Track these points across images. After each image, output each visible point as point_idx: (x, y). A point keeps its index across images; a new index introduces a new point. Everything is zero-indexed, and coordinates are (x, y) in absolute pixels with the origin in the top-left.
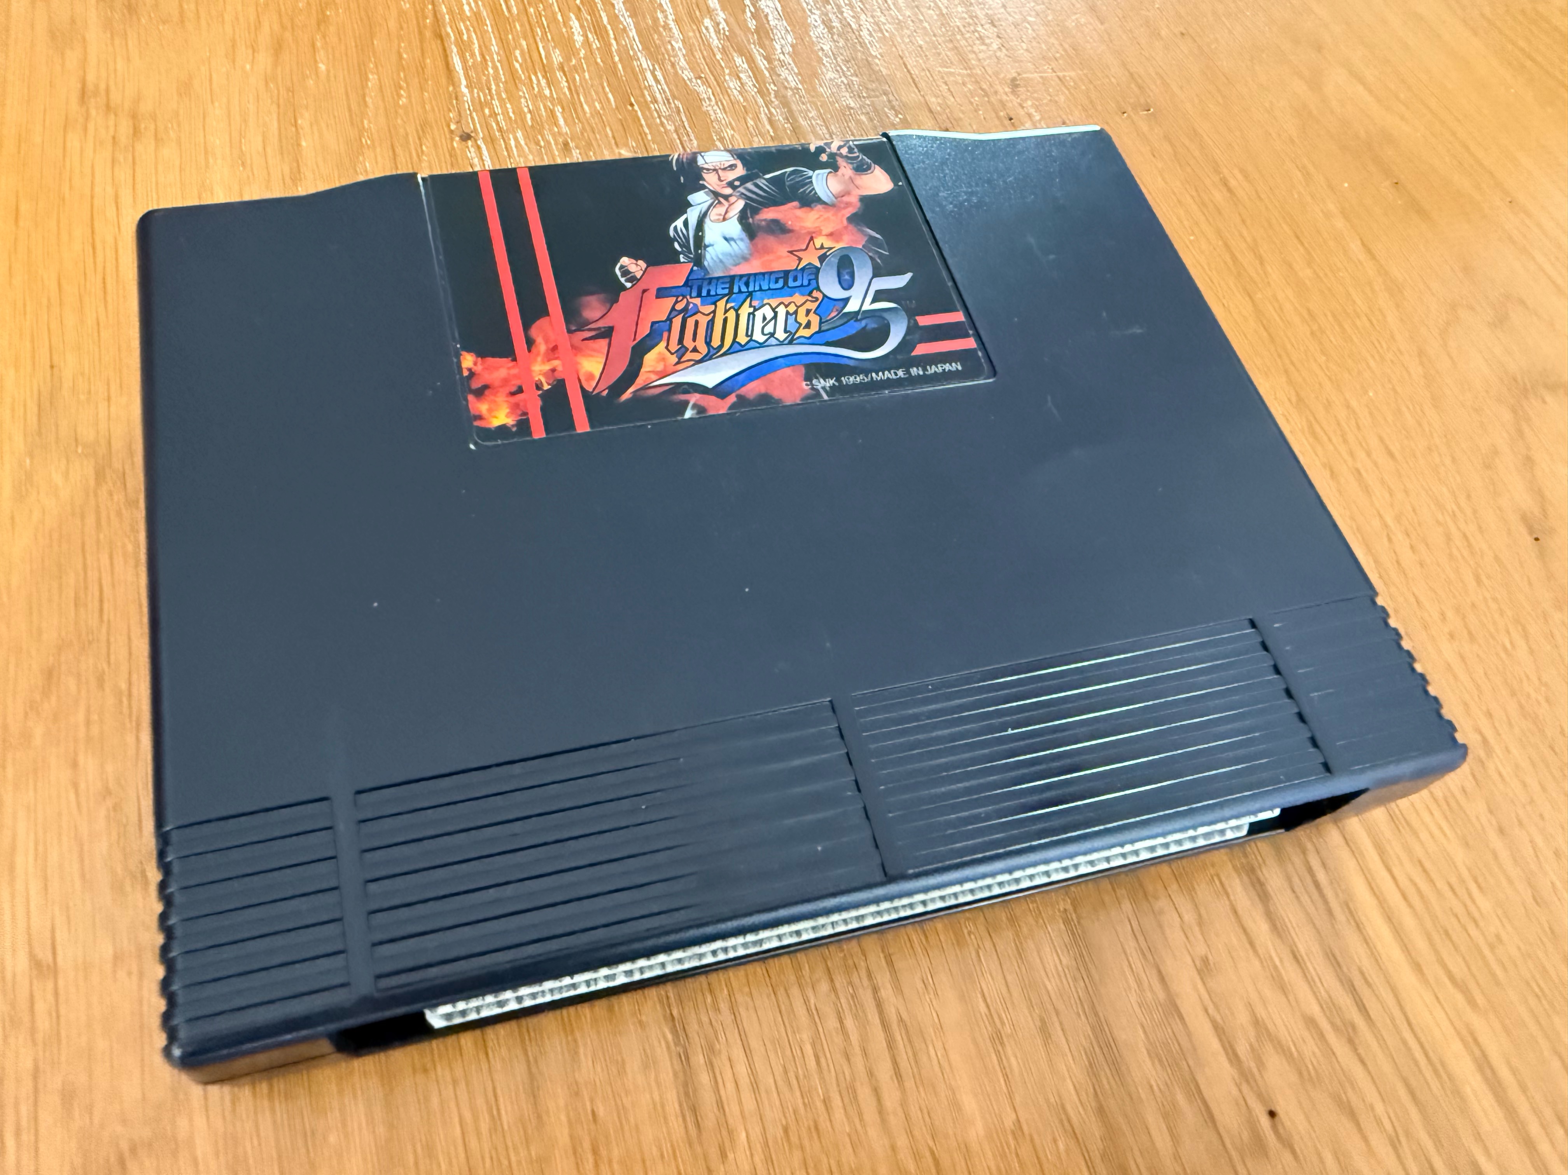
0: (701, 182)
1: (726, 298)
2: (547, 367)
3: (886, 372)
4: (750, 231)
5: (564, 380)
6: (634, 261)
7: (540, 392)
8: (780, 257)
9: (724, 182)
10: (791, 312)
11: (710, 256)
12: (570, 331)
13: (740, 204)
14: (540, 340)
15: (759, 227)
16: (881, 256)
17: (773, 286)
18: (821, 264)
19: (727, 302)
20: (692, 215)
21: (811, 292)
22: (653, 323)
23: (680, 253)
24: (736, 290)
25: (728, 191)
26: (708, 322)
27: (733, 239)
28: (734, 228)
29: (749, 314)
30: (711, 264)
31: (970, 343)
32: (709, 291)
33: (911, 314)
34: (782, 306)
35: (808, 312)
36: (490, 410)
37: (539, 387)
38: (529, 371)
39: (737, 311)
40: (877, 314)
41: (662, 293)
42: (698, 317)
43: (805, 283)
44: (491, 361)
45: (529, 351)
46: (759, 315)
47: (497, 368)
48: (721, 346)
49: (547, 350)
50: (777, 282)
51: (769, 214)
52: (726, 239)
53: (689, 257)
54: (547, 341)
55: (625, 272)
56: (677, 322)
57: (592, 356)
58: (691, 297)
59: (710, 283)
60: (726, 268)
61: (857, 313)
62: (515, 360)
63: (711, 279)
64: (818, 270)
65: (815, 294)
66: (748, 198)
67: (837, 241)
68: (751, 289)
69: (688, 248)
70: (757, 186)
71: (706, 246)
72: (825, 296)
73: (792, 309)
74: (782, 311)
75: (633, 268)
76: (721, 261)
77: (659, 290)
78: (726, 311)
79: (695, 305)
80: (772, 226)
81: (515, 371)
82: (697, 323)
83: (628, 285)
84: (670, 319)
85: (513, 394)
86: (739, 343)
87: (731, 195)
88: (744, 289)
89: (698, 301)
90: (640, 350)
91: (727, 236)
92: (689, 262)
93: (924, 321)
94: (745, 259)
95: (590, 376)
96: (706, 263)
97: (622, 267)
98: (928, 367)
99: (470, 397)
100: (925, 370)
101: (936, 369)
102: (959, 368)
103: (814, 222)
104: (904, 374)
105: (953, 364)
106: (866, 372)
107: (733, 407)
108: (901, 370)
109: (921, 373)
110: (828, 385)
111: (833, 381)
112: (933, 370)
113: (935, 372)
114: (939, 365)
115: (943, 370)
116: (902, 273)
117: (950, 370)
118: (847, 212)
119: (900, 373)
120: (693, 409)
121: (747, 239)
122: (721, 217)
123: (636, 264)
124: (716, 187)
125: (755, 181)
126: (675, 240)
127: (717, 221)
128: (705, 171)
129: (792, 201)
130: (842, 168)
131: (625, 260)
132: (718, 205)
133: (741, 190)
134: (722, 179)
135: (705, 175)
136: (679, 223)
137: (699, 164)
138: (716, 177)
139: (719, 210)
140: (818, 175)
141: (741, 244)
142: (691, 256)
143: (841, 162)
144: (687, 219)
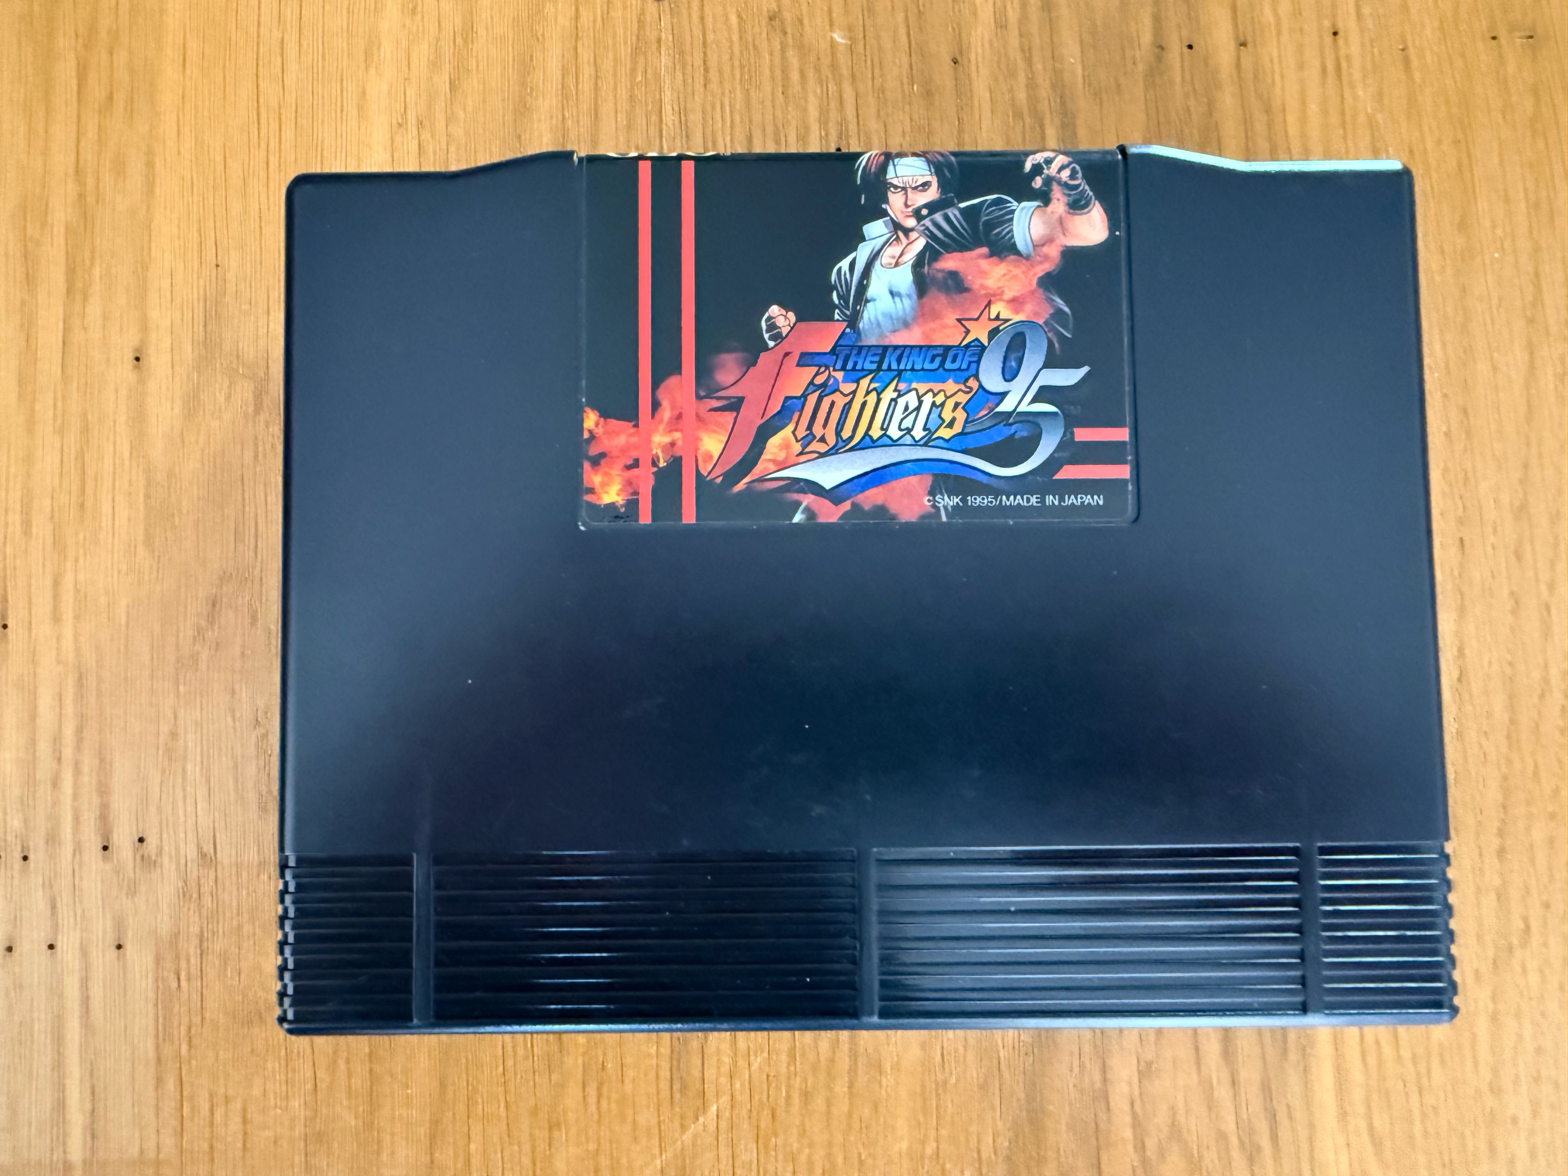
0: (884, 206)
1: (870, 377)
2: (667, 440)
3: (1019, 497)
4: (922, 283)
5: (681, 458)
6: (784, 313)
7: (655, 469)
8: (945, 326)
9: (910, 209)
10: (938, 403)
11: (870, 314)
12: (699, 398)
13: (920, 244)
14: (665, 404)
15: (934, 279)
16: (1061, 337)
17: (927, 366)
18: (989, 343)
19: (871, 381)
20: (862, 253)
21: (967, 380)
22: (787, 398)
23: (836, 307)
24: (885, 366)
25: (911, 223)
26: (845, 405)
27: (899, 295)
28: (904, 278)
29: (892, 400)
30: (866, 327)
31: (1123, 472)
33: (1071, 423)
34: (930, 394)
35: (957, 405)
36: (603, 484)
37: (654, 463)
38: (649, 441)
39: (879, 394)
40: (1031, 418)
41: (806, 359)
42: (836, 397)
43: (964, 366)
44: (614, 423)
45: (653, 416)
46: (902, 402)
47: (617, 434)
48: (851, 438)
49: (671, 418)
50: (932, 361)
51: (950, 262)
52: (892, 293)
53: (845, 315)
54: (673, 408)
55: (772, 327)
56: (812, 399)
57: (714, 432)
58: (835, 370)
59: (859, 353)
60: (882, 335)
61: (1010, 414)
62: (636, 426)
63: (862, 347)
64: (983, 348)
65: (972, 383)
66: (932, 236)
67: (1017, 311)
68: (902, 367)
69: (847, 302)
70: (947, 219)
71: (867, 301)
72: (981, 386)
74: (928, 400)
75: (781, 322)
76: (879, 325)
77: (803, 355)
78: (868, 393)
79: (836, 380)
80: (950, 282)
81: (633, 440)
82: (833, 404)
83: (771, 344)
84: (805, 396)
85: (628, 468)
86: (871, 437)
87: (912, 230)
88: (894, 366)
89: (840, 375)
90: (765, 432)
91: (894, 290)
92: (844, 320)
93: (1083, 435)
94: (906, 325)
95: (708, 457)
96: (861, 325)
97: (770, 318)
98: (1067, 497)
99: (587, 465)
100: (1062, 499)
101: (1075, 501)
102: (1101, 503)
103: (999, 280)
104: (1037, 502)
105: (1096, 497)
106: (997, 493)
107: (845, 516)
108: (1035, 496)
109: (1056, 503)
110: (951, 503)
111: (958, 500)
112: (1071, 501)
113: (1073, 504)
114: (1079, 496)
115: (1082, 503)
116: (1078, 366)
117: (1089, 504)
118: (1041, 270)
119: (1034, 500)
120: (803, 512)
121: (915, 297)
122: (894, 261)
123: (785, 316)
124: (899, 215)
125: (946, 211)
126: (834, 288)
127: (888, 266)
128: (892, 189)
129: (982, 246)
130: (1055, 201)
131: (775, 310)
132: (895, 242)
133: (927, 222)
134: (909, 203)
135: (890, 196)
136: (844, 264)
137: (888, 177)
138: (903, 199)
139: (894, 250)
140: (1023, 209)
141: (907, 303)
142: (848, 313)
143: (1057, 193)
144: (854, 260)
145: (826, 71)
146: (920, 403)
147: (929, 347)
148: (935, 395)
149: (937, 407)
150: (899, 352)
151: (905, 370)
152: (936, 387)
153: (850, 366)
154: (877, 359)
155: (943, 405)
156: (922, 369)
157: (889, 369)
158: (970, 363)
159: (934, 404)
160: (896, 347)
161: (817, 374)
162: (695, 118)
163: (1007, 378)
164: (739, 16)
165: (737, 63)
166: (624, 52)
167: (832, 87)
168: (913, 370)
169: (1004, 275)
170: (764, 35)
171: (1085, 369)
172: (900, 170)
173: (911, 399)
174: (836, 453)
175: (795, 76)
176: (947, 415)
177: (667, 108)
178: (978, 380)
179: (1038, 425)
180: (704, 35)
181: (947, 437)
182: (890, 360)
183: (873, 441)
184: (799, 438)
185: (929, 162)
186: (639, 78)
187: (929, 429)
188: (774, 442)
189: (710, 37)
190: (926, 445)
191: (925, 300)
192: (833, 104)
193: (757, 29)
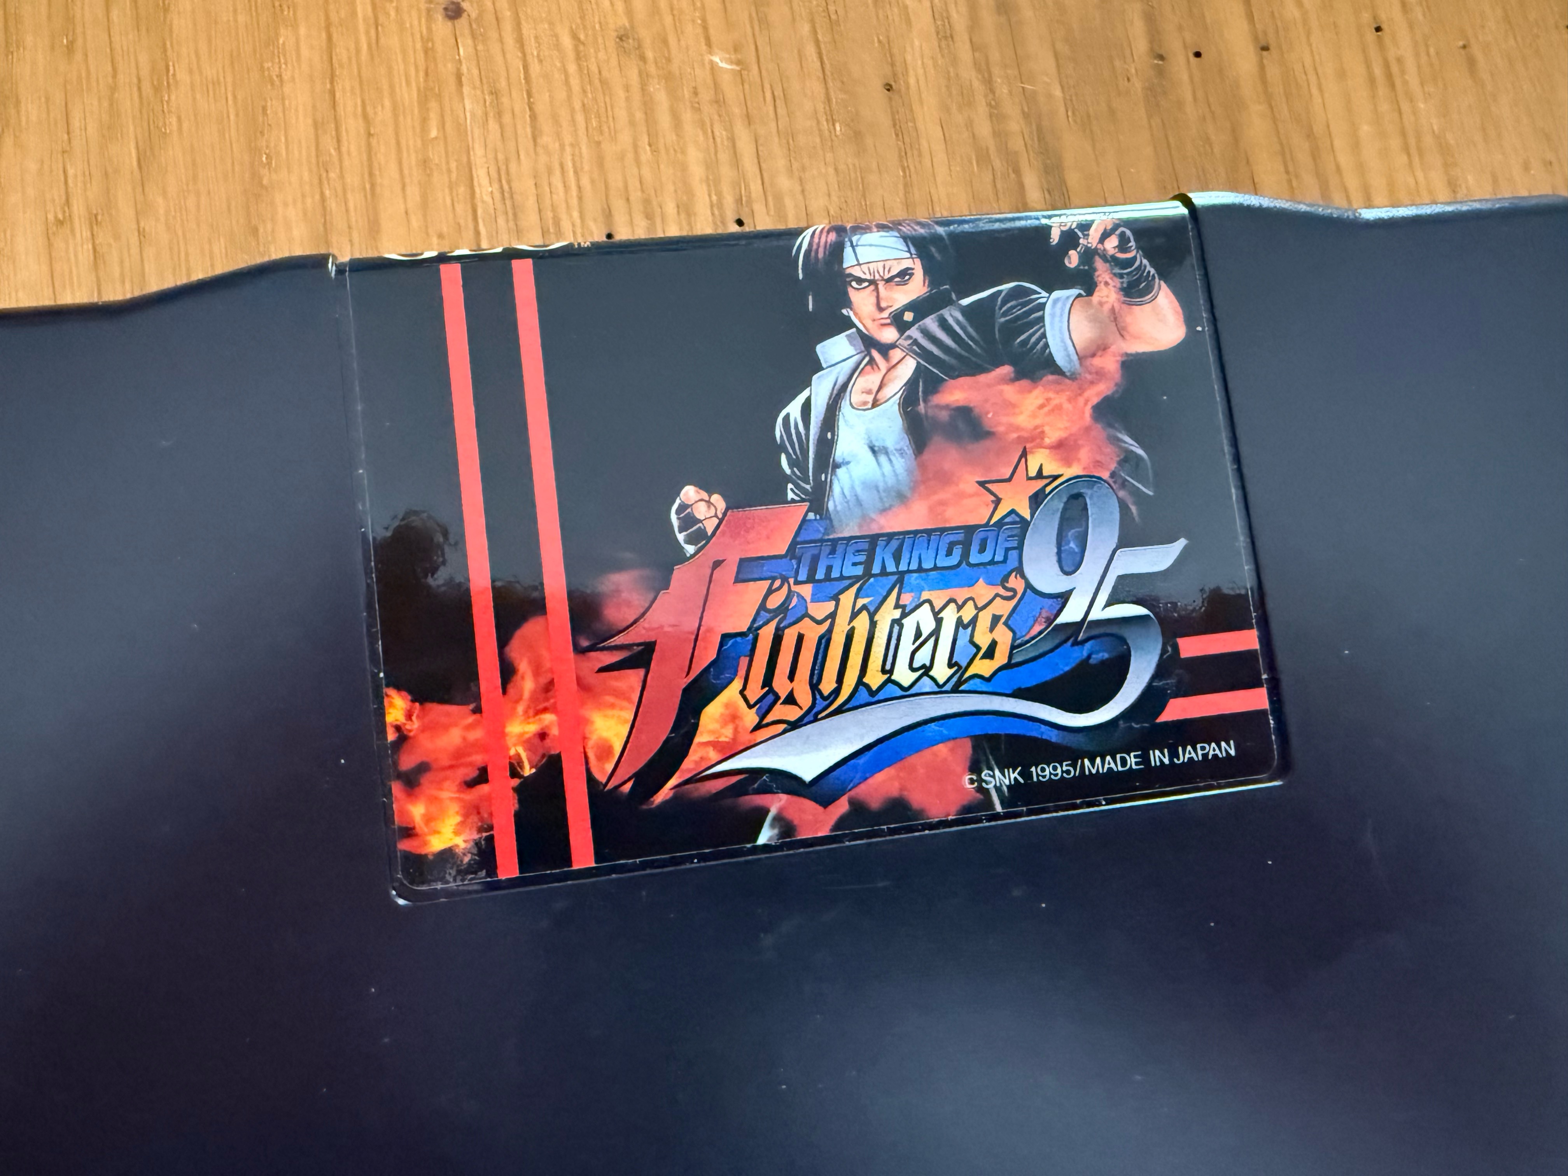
0: (845, 312)
1: (854, 590)
2: (532, 728)
3: (1108, 758)
4: (918, 431)
5: (559, 756)
6: (705, 496)
7: (516, 782)
9: (886, 314)
10: (966, 620)
11: (843, 485)
12: (580, 651)
13: (909, 368)
14: (523, 666)
15: (937, 425)
16: (1138, 496)
17: (943, 562)
18: (1032, 516)
19: (857, 597)
20: (820, 391)
21: (1006, 579)
22: (725, 637)
23: (787, 479)
24: (876, 569)
26: (821, 638)
27: (885, 451)
28: (889, 424)
29: (894, 622)
30: (839, 508)
31: (1258, 699)
32: (829, 569)
33: (1171, 630)
34: (952, 606)
35: (996, 619)
36: (429, 819)
37: (514, 772)
38: (502, 735)
39: (872, 616)
40: (1110, 630)
41: (748, 570)
42: (804, 626)
43: (999, 558)
44: (438, 710)
45: (505, 692)
46: (909, 624)
47: (446, 728)
48: (837, 692)
49: (534, 693)
50: (949, 553)
51: (957, 393)
52: (873, 450)
53: (804, 491)
54: (537, 671)
55: (689, 521)
56: (766, 636)
57: (612, 706)
58: (797, 583)
59: (833, 552)
60: (865, 517)
61: (1078, 626)
62: (478, 710)
63: (835, 542)
64: (1025, 524)
65: (1015, 582)
66: (925, 354)
67: (1068, 462)
68: (903, 567)
69: (804, 470)
70: (944, 325)
71: (837, 466)
72: (1029, 586)
73: (968, 613)
74: (950, 616)
75: (701, 511)
76: (859, 502)
77: (743, 563)
78: (854, 615)
79: (801, 597)
80: (961, 425)
81: (476, 735)
82: (800, 638)
83: (690, 549)
84: (754, 630)
85: (471, 784)
86: (867, 688)
87: (894, 346)
88: (891, 567)
89: (806, 590)
90: (696, 698)
91: (876, 444)
92: (803, 500)
93: (1191, 647)
94: (902, 498)
95: (605, 750)
96: (831, 505)
97: (683, 507)
98: (1180, 749)
99: (397, 788)
100: (1174, 754)
101: (1193, 755)
102: (1232, 752)
103: (1034, 416)
104: (1137, 764)
105: (1223, 744)
106: (1073, 756)
107: (840, 824)
108: (1132, 754)
109: (1166, 761)
110: (1007, 782)
111: (1016, 774)
112: (1187, 756)
113: (1191, 759)
114: (1198, 746)
115: (1205, 756)
116: (1172, 540)
117: (1215, 756)
118: (1097, 393)
119: (1132, 760)
120: (772, 826)
121: (909, 452)
122: (870, 398)
123: (709, 503)
124: (869, 324)
125: (941, 312)
126: (782, 448)
127: (862, 407)
128: (854, 284)
129: (1001, 364)
130: (1101, 286)
131: (689, 493)
132: (869, 368)
133: (914, 332)
134: (883, 304)
135: (854, 296)
136: (794, 409)
137: (845, 266)
138: (873, 300)
139: (869, 380)
140: (1056, 301)
141: (900, 464)
142: (808, 487)
143: (1103, 272)
144: (808, 400)
145: (708, 110)
146: (939, 622)
147: (943, 530)
148: (960, 608)
149: (965, 627)
150: (894, 544)
151: (909, 571)
152: (961, 594)
153: (820, 575)
154: (862, 558)
155: (974, 621)
156: (935, 568)
157: (884, 573)
158: (1007, 550)
159: (959, 622)
160: (890, 536)
161: (770, 592)
162: (525, 186)
163: (1066, 569)
164: (575, 37)
165: (577, 105)
166: (408, 96)
167: (720, 132)
168: (920, 570)
169: (1041, 407)
170: (614, 62)
171: (1181, 543)
172: (865, 254)
173: (924, 618)
174: (816, 720)
175: (664, 120)
176: (983, 640)
177: (481, 175)
178: (1023, 576)
179: (1123, 641)
180: (526, 68)
181: (987, 674)
182: (884, 557)
183: (872, 693)
184: (752, 702)
185: (905, 238)
186: (434, 133)
187: (956, 664)
188: (712, 713)
189: (535, 68)
190: (955, 690)
191: (926, 456)
192: (724, 156)
193: (602, 55)
